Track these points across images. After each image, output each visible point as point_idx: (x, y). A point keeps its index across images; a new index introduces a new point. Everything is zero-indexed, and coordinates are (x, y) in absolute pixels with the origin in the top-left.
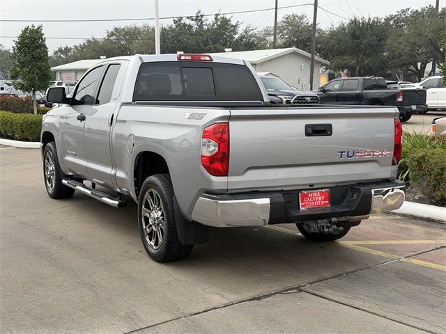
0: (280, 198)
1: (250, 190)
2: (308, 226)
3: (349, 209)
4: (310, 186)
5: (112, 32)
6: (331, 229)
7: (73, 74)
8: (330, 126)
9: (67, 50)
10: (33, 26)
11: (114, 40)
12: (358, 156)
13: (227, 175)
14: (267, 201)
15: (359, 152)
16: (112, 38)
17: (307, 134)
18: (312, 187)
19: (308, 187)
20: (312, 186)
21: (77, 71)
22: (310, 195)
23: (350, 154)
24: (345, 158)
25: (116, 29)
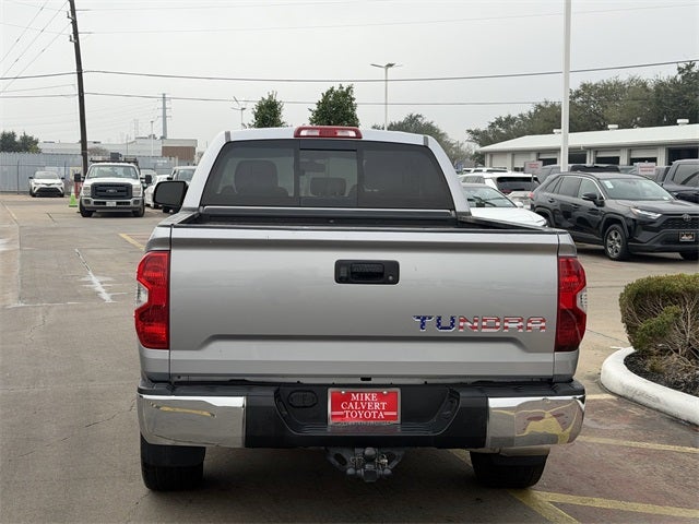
0: (267, 398)
1: (228, 379)
2: (339, 458)
3: (430, 434)
4: (363, 379)
5: (578, 92)
6: (361, 472)
7: (509, 157)
8: (395, 266)
9: (510, 120)
10: (341, 87)
11: (580, 104)
12: (463, 328)
13: (168, 348)
14: (238, 402)
15: (465, 320)
16: (577, 100)
17: (339, 279)
18: (366, 383)
19: (359, 381)
20: (369, 379)
21: (514, 153)
22: (355, 397)
23: (446, 322)
24: (431, 328)
25: (584, 86)
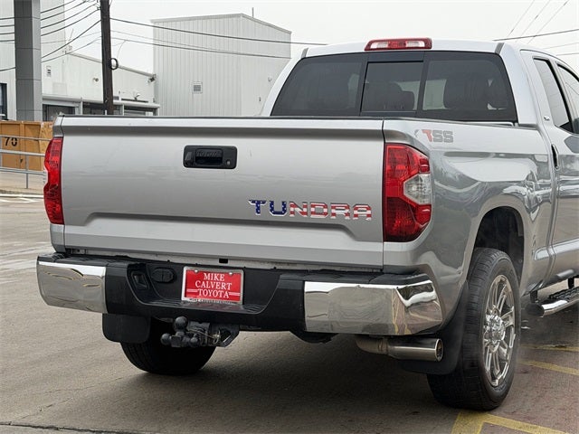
0: (121, 270)
4: (221, 261)
12: (294, 213)
13: (63, 223)
15: (295, 206)
17: (188, 164)
18: (224, 264)
19: (217, 262)
20: (226, 261)
22: (207, 277)
23: (278, 207)
24: (266, 213)
